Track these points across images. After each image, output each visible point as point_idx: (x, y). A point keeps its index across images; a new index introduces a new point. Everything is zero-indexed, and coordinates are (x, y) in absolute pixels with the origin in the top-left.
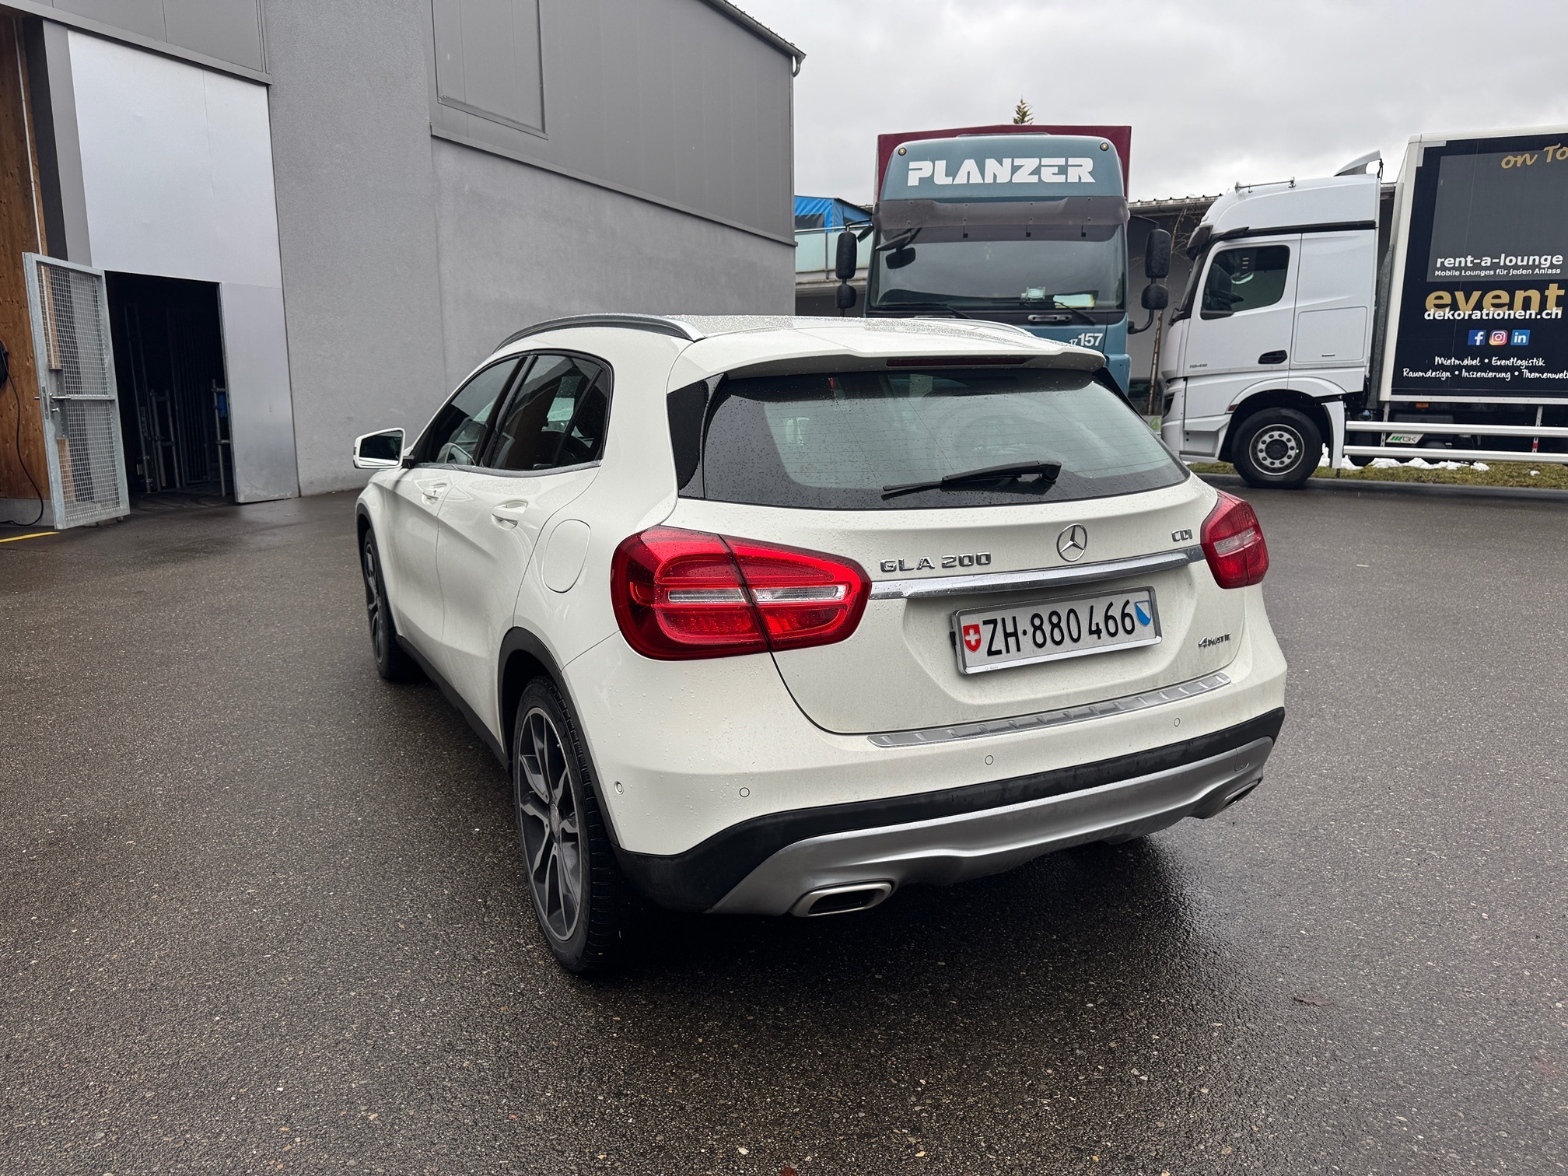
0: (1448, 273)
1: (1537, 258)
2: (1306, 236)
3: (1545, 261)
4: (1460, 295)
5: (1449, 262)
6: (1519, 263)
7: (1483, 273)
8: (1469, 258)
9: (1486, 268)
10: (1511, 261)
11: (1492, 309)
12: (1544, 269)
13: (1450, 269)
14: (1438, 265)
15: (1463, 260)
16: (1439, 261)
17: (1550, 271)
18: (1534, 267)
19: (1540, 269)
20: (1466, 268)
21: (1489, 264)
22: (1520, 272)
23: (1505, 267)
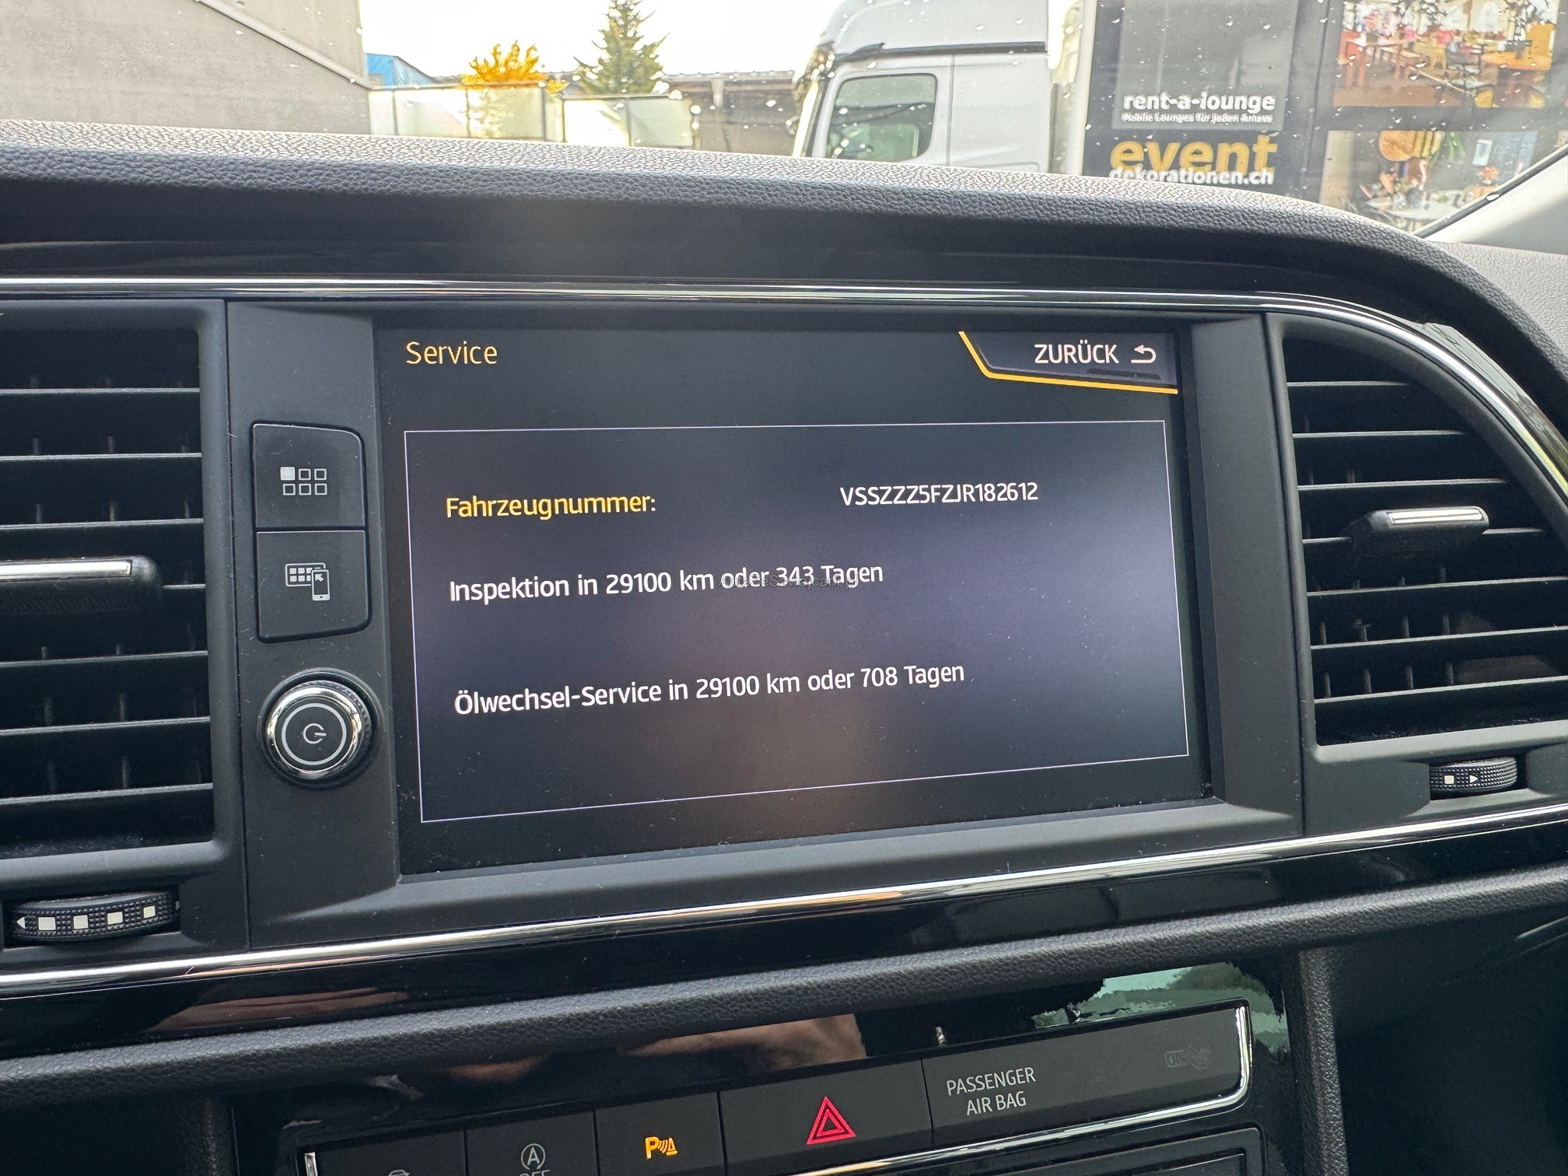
0: (1138, 118)
1: (1244, 99)
2: (960, 59)
3: (1255, 104)
4: (1153, 148)
5: (1139, 102)
6: (1224, 107)
7: (1180, 119)
8: (1165, 97)
9: (1185, 112)
10: (1214, 103)
11: (1191, 169)
12: (1252, 115)
13: (1141, 112)
14: (1127, 106)
15: (1156, 99)
16: (1128, 99)
17: (1259, 119)
18: (1241, 112)
19: (1249, 114)
20: (1161, 111)
21: (1188, 107)
22: (1226, 118)
23: (1208, 111)
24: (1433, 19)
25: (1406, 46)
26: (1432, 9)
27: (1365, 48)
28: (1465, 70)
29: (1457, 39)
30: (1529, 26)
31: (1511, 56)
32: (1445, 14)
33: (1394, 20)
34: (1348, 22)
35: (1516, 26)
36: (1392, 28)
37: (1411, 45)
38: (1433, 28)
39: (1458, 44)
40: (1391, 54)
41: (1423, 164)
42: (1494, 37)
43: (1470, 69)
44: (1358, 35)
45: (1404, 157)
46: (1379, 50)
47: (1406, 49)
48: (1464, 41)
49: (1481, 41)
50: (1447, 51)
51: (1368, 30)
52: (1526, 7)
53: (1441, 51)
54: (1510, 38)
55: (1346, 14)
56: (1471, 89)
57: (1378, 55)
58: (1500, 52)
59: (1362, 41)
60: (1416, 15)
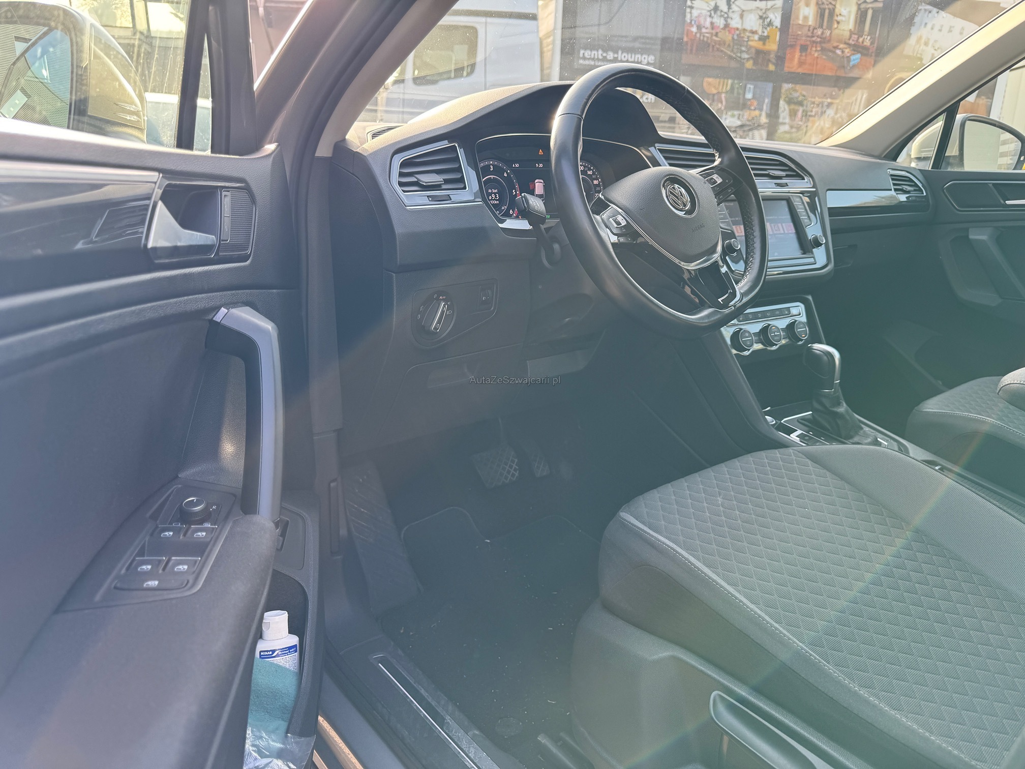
0: (587, 62)
1: (639, 56)
2: (489, 20)
3: (645, 59)
5: (588, 54)
6: (630, 59)
9: (611, 61)
10: (624, 57)
13: (588, 59)
14: (581, 55)
15: (596, 53)
16: (582, 52)
20: (599, 60)
21: (612, 58)
23: (622, 61)
24: (726, 21)
26: (726, 16)
27: (696, 33)
28: (741, 49)
30: (768, 29)
31: (761, 43)
32: (731, 19)
33: (709, 20)
34: (688, 19)
35: (763, 28)
36: (708, 24)
38: (727, 26)
39: (737, 35)
40: (708, 38)
41: (723, 95)
42: (753, 32)
44: (692, 26)
45: (714, 91)
46: (702, 34)
47: (715, 36)
48: (740, 33)
49: (748, 34)
50: (733, 38)
51: (697, 23)
52: (767, 18)
54: (760, 34)
55: (687, 14)
56: (744, 59)
57: (702, 37)
58: (756, 41)
59: (694, 29)
60: (719, 18)
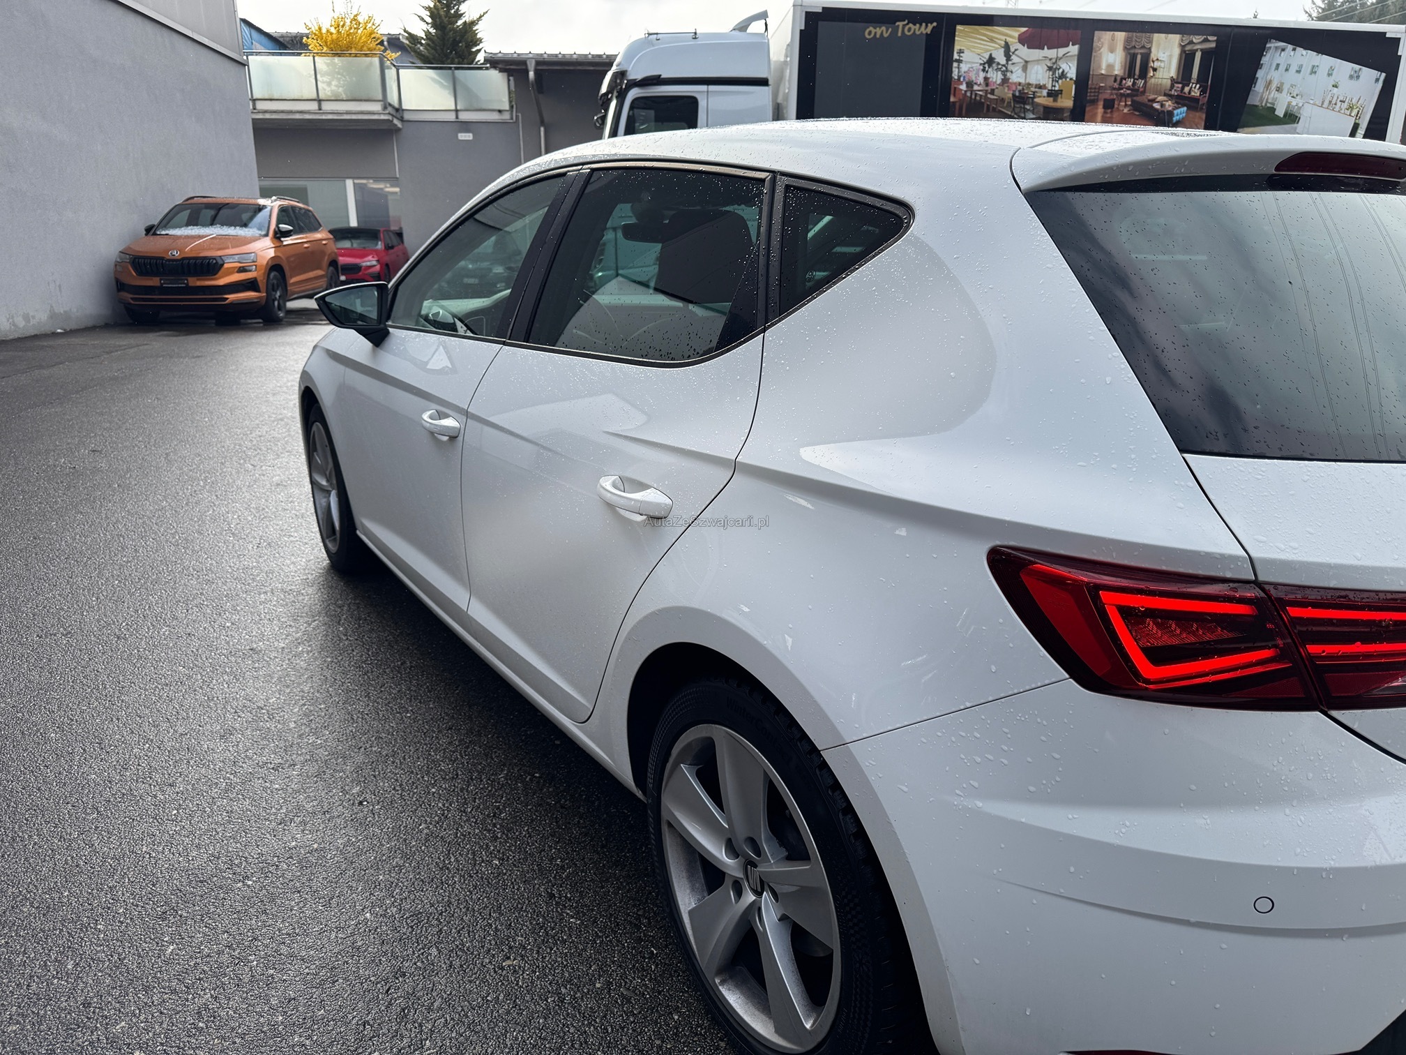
2: (711, 88)
24: (1005, 75)
25: (989, 91)
26: (1004, 68)
27: (966, 91)
28: (1024, 108)
29: (1020, 88)
30: (1060, 81)
31: (1051, 99)
32: (1012, 72)
33: (982, 75)
34: (955, 75)
35: (1053, 81)
36: (981, 80)
37: (992, 92)
38: (1005, 81)
39: (1020, 91)
40: (981, 96)
42: (1040, 87)
43: (1028, 107)
44: (962, 84)
46: (974, 93)
47: (990, 93)
48: (1023, 89)
49: (1033, 89)
50: (1014, 95)
51: (967, 80)
52: (1059, 69)
53: (1011, 95)
54: (1050, 88)
55: (954, 69)
57: (973, 97)
58: (1044, 97)
59: (963, 87)
60: (995, 72)
